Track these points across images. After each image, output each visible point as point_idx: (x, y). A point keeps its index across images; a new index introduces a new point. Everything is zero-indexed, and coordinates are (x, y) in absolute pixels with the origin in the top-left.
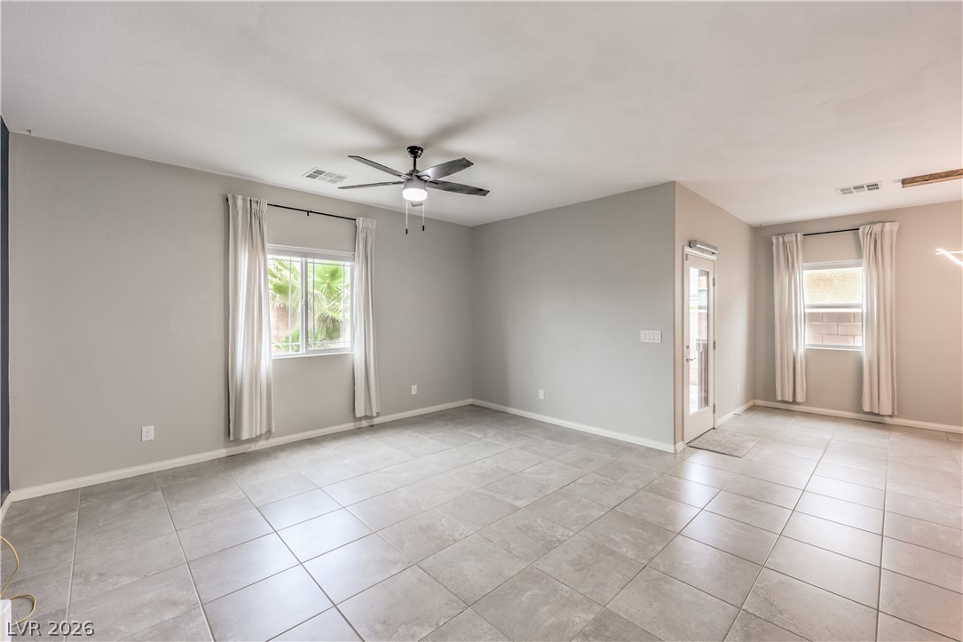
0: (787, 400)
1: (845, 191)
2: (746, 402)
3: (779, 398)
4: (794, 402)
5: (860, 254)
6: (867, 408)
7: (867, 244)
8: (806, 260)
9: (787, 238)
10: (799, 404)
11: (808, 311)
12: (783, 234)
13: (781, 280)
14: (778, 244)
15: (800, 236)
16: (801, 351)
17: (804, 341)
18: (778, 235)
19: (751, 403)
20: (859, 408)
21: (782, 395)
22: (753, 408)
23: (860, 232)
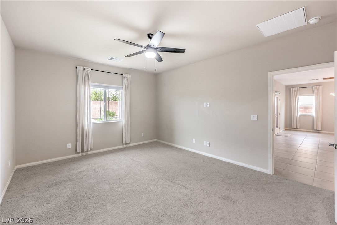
0: (295, 128)
1: (310, 80)
2: (285, 128)
3: (293, 127)
4: (297, 128)
5: (313, 92)
6: (315, 129)
7: (315, 90)
8: (300, 94)
9: (295, 89)
10: (298, 129)
11: (300, 106)
12: (294, 88)
13: (293, 98)
14: (292, 90)
15: (298, 88)
16: (298, 116)
17: (299, 113)
18: (292, 88)
19: (285, 129)
20: (313, 129)
21: (294, 126)
22: (286, 130)
23: (313, 88)
